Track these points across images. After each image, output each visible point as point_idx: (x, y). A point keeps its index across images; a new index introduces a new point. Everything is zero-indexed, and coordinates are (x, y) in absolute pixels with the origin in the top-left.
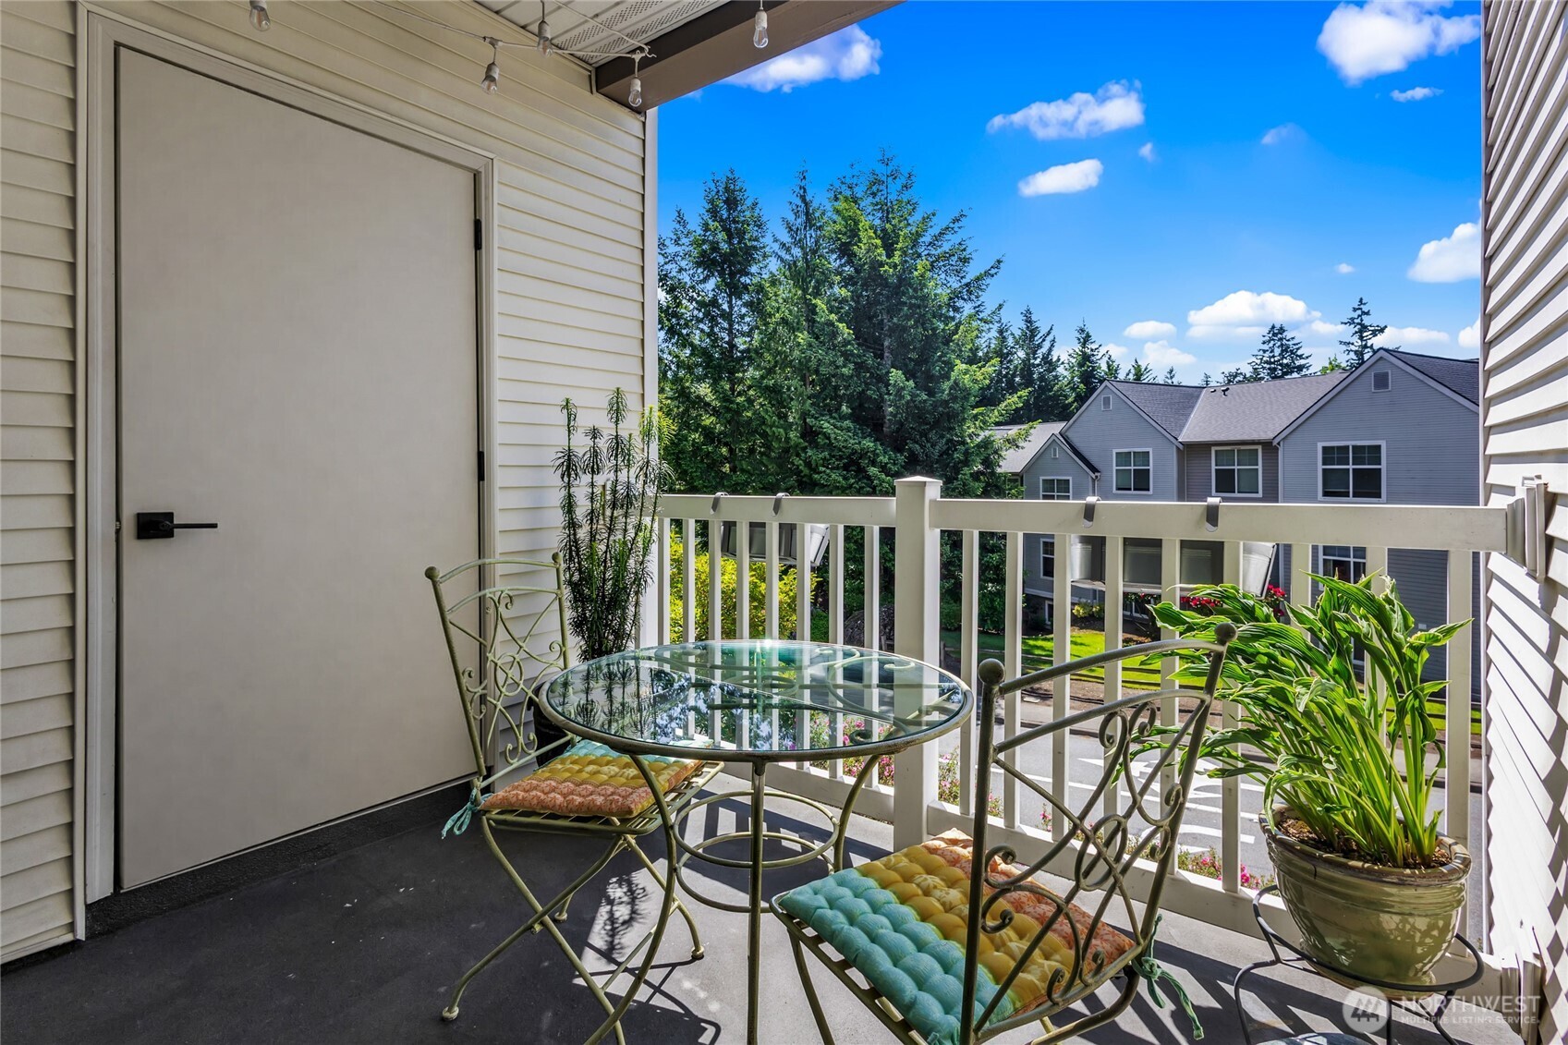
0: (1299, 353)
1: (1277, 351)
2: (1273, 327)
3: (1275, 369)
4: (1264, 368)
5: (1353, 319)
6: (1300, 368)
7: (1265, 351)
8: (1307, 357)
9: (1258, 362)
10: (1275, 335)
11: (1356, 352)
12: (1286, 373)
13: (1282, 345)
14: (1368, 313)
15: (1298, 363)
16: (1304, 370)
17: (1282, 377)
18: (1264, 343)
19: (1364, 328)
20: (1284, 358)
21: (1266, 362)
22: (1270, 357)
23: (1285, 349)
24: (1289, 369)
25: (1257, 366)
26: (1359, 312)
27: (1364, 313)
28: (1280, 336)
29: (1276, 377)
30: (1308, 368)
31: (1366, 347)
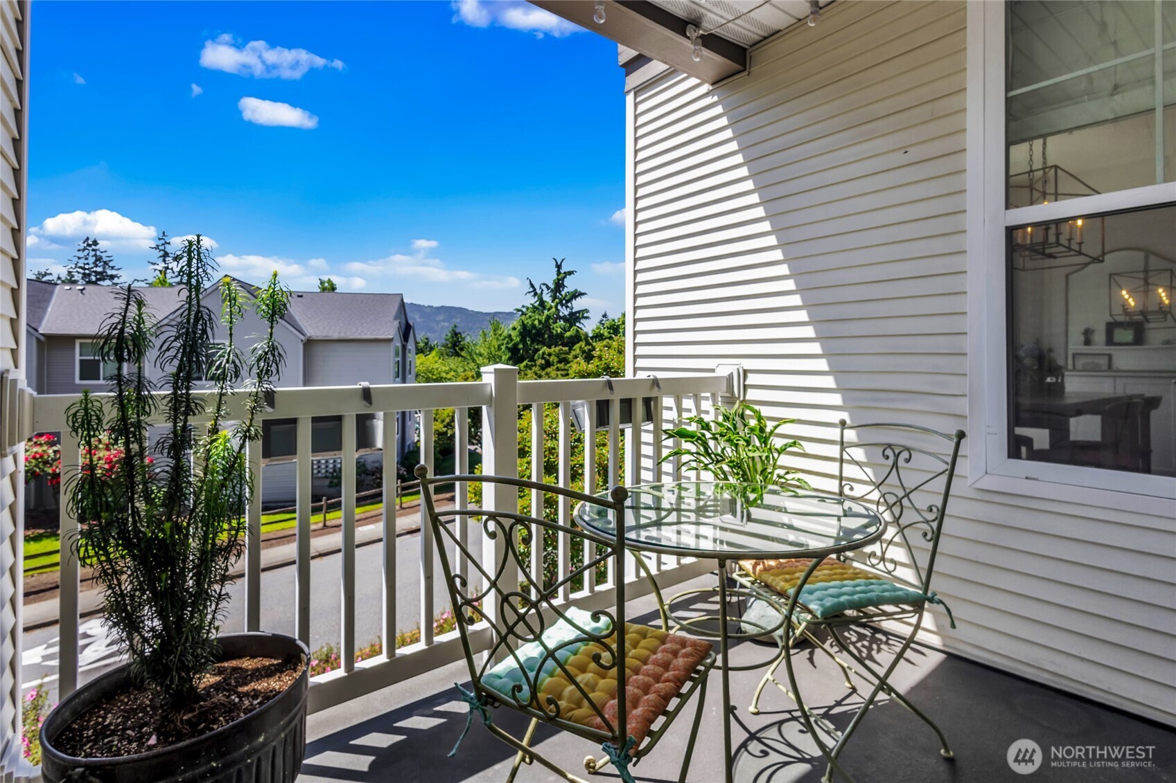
0: (111, 264)
1: (91, 260)
2: (88, 239)
3: (89, 275)
4: (79, 273)
5: (158, 246)
6: (112, 277)
7: (79, 258)
8: (118, 269)
9: (74, 266)
10: (89, 245)
11: (161, 271)
12: (100, 280)
13: (95, 255)
14: (169, 243)
15: (110, 272)
16: (116, 279)
17: (95, 283)
18: (79, 250)
19: (166, 255)
20: (97, 266)
21: (80, 267)
22: (85, 264)
23: (98, 259)
24: (102, 276)
25: (71, 270)
26: (163, 242)
27: (166, 243)
28: (93, 247)
29: (90, 282)
30: (118, 278)
31: (167, 268)
